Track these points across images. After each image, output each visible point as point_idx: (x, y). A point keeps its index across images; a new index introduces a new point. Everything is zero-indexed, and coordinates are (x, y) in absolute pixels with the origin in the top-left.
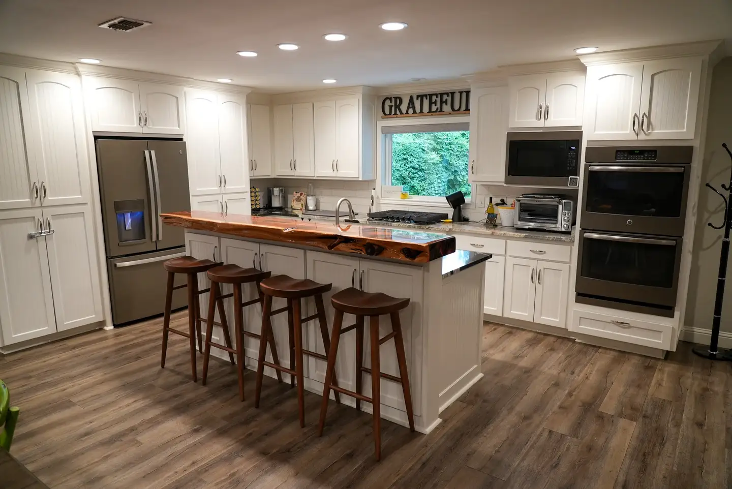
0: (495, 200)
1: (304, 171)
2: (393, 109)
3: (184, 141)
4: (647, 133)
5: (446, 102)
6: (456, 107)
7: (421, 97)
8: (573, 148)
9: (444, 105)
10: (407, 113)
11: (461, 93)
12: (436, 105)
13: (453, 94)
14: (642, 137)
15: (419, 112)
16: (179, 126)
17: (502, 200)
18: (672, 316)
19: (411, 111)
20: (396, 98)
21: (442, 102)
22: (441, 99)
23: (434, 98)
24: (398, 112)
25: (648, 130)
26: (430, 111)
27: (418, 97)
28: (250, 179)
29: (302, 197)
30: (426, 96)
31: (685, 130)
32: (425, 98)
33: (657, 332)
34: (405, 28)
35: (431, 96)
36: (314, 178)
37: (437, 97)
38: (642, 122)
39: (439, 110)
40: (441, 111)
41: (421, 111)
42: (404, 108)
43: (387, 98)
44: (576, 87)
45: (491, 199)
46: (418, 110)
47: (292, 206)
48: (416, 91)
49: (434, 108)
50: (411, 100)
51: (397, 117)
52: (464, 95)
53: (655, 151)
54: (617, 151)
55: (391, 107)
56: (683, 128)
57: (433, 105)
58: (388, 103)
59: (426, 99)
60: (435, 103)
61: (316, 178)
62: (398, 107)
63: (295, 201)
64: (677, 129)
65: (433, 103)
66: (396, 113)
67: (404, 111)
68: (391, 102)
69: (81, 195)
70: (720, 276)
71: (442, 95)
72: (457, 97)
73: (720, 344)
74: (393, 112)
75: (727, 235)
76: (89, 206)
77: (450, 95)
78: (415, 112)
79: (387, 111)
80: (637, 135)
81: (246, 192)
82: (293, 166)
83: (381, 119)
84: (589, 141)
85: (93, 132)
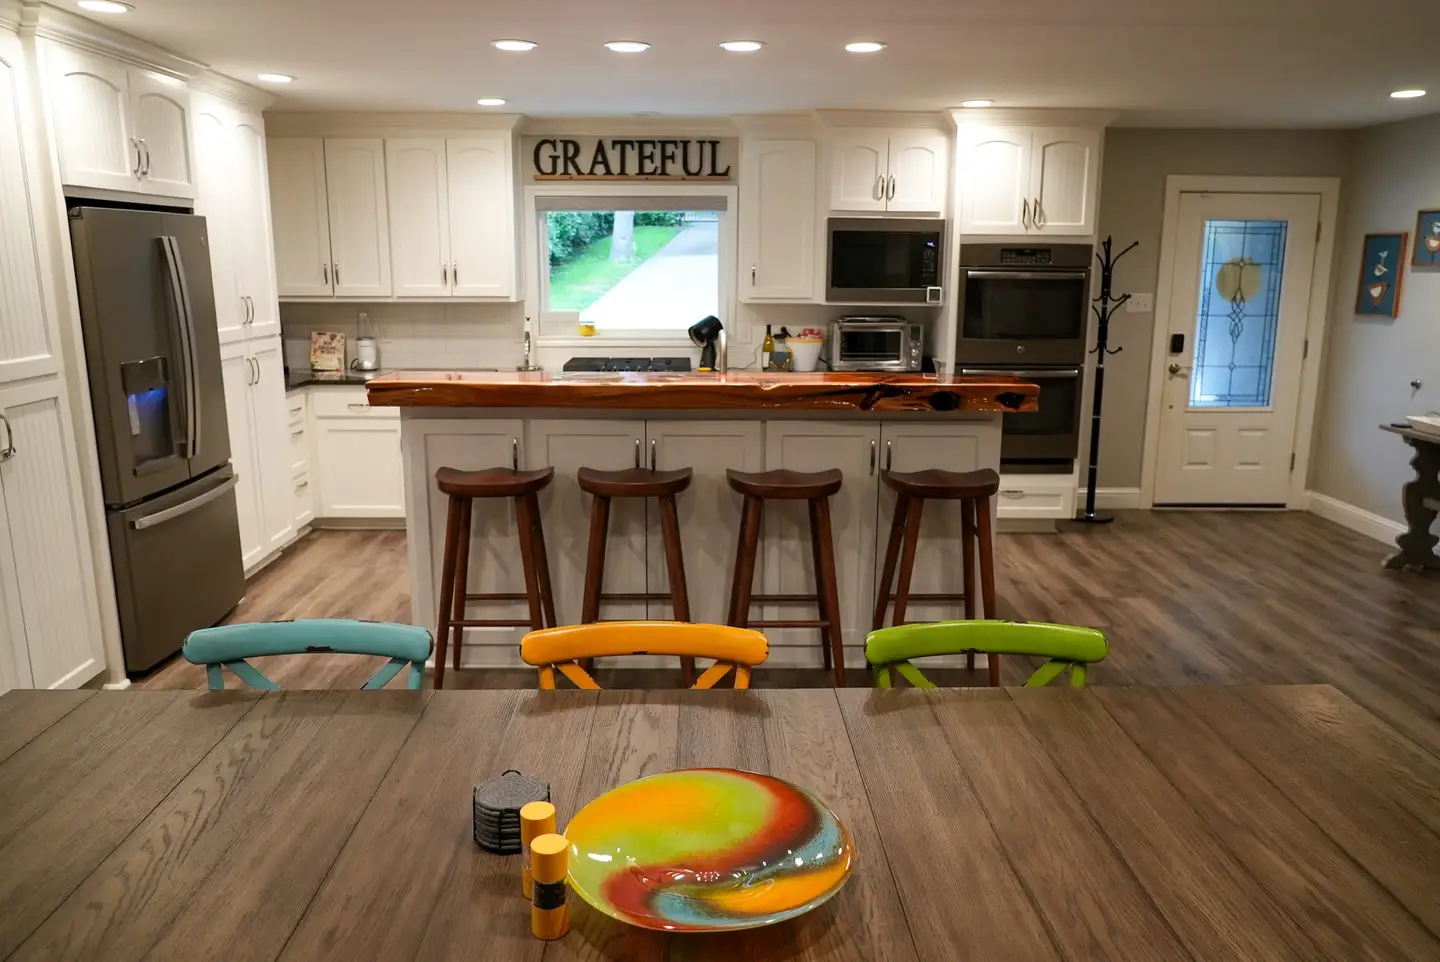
0: (776, 330)
1: (359, 284)
2: (560, 163)
3: (197, 213)
4: (1038, 225)
5: (672, 157)
6: (694, 167)
7: (622, 144)
8: (931, 244)
9: (669, 163)
10: (592, 173)
11: (701, 143)
12: (652, 162)
13: (686, 143)
14: (1033, 231)
15: (619, 172)
16: (189, 181)
17: (784, 329)
18: (1070, 471)
19: (600, 169)
20: (566, 143)
21: (664, 158)
22: (663, 151)
23: (648, 149)
24: (571, 169)
25: (1040, 222)
26: (641, 172)
27: (615, 143)
28: (280, 303)
29: (335, 344)
30: (631, 143)
31: (1082, 223)
32: (628, 147)
33: (1054, 496)
34: (883, 50)
35: (641, 143)
36: (390, 301)
37: (654, 148)
38: (1034, 210)
39: (659, 171)
40: (664, 173)
41: (623, 172)
42: (585, 161)
43: (544, 142)
44: (931, 152)
45: (769, 327)
46: (615, 168)
47: (313, 365)
48: (609, 133)
49: (649, 167)
50: (600, 148)
51: (571, 179)
52: (708, 149)
53: (1049, 251)
54: (1003, 250)
55: (555, 159)
56: (1080, 221)
57: (647, 162)
58: (546, 151)
59: (633, 148)
60: (651, 157)
61: (395, 300)
62: (570, 160)
63: (318, 353)
64: (1072, 221)
65: (647, 157)
66: (566, 172)
67: (585, 168)
68: (555, 150)
69: (51, 353)
70: (1094, 414)
71: (664, 143)
72: (694, 150)
73: (1097, 504)
74: (560, 169)
75: (1101, 361)
76: (62, 381)
77: (681, 145)
78: (608, 172)
79: (546, 166)
80: (1027, 228)
81: (273, 336)
82: (332, 275)
83: (533, 181)
84: (962, 235)
85: (64, 186)
